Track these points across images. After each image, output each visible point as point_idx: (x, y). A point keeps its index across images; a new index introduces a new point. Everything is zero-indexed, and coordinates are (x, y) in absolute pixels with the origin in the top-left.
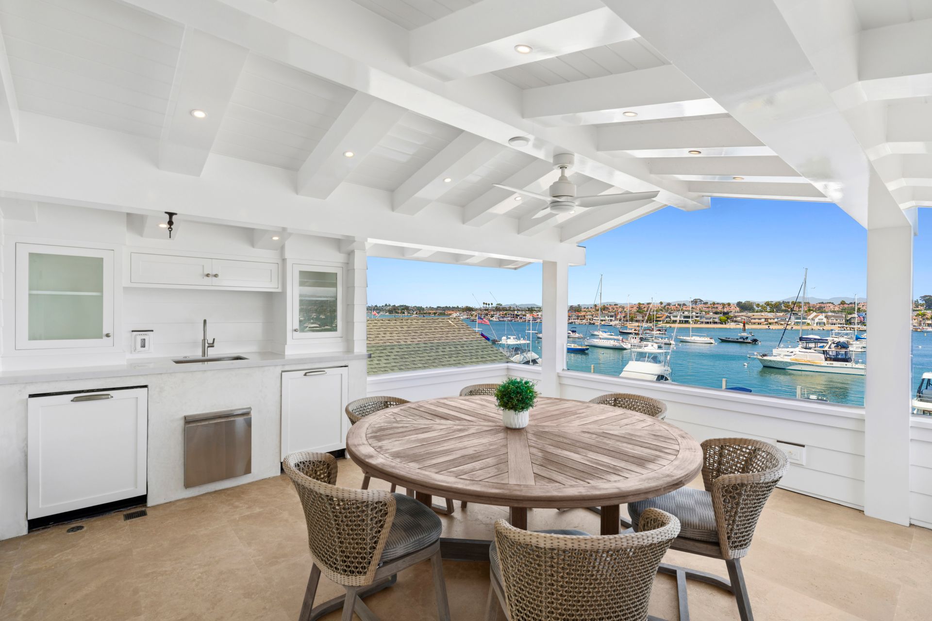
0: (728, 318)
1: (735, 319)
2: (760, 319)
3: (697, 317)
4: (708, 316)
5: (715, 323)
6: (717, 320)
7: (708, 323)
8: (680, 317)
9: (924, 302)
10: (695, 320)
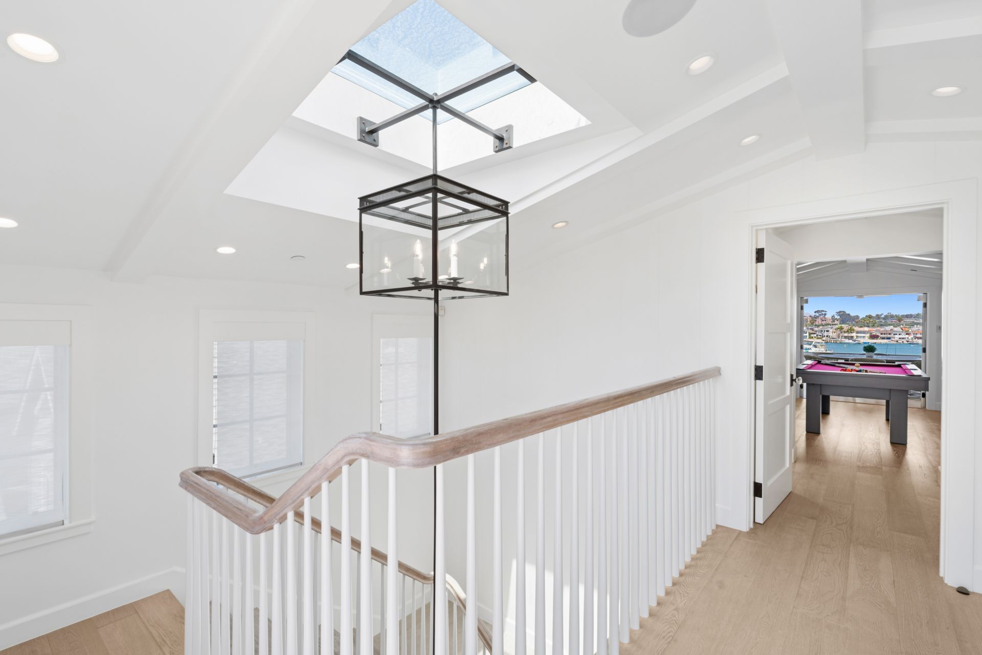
9: (839, 317)
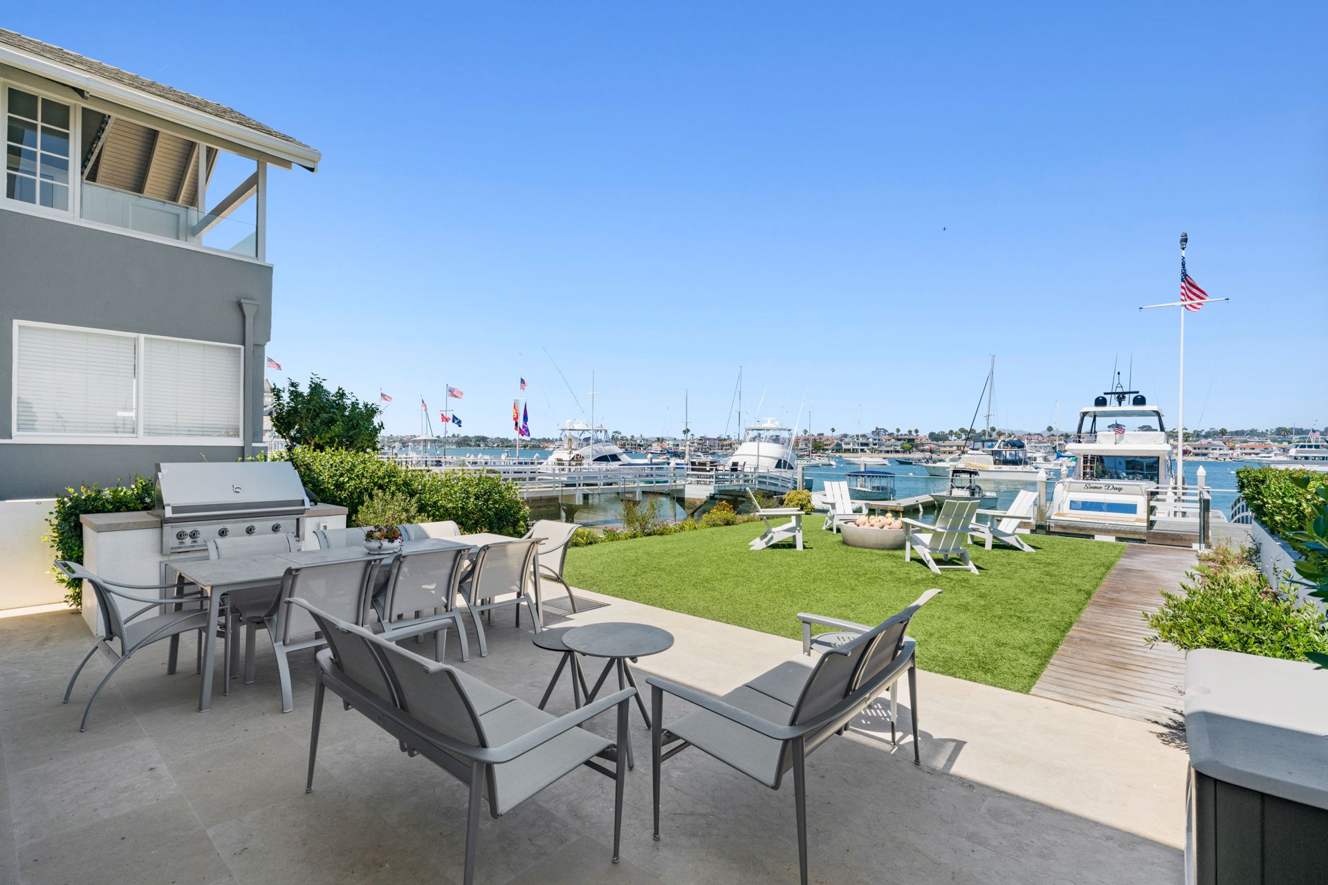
0: (913, 446)
1: (922, 447)
2: (951, 447)
3: (875, 444)
4: (888, 443)
5: (897, 452)
6: (899, 448)
7: (888, 452)
8: (854, 445)
10: (873, 448)
